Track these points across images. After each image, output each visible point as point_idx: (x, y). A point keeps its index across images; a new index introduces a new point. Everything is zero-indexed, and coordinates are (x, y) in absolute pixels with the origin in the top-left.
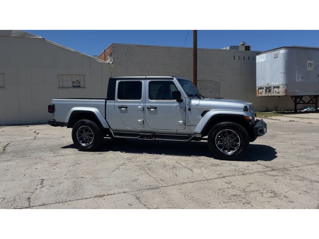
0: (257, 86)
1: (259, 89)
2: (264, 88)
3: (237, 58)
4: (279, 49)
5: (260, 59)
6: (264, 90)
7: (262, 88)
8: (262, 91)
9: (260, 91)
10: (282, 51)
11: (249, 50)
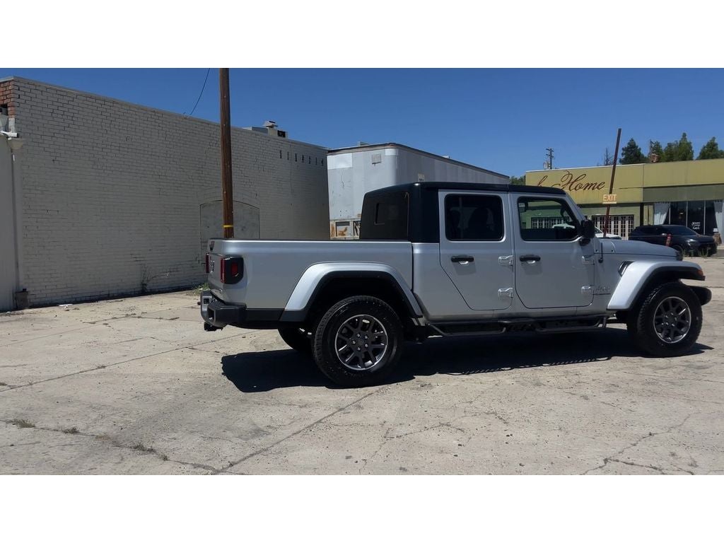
0: (331, 217)
1: (338, 224)
2: (351, 223)
3: (285, 155)
4: (383, 147)
5: (333, 162)
6: (350, 228)
7: (347, 223)
8: (346, 230)
9: (341, 228)
10: (390, 152)
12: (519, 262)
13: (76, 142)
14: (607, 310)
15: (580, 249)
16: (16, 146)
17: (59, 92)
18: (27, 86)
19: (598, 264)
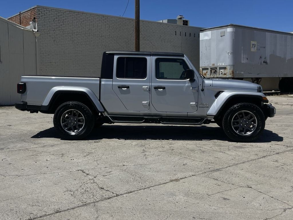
0: (200, 66)
1: (203, 69)
2: (209, 69)
3: (178, 33)
4: (226, 27)
5: (204, 36)
6: (209, 71)
7: (207, 69)
8: (207, 72)
9: (205, 72)
10: (229, 30)
11: (187, 25)
12: (153, 90)
13: (64, 32)
14: (207, 115)
15: (190, 84)
16: (37, 35)
17: (57, 11)
18: (43, 9)
19: (201, 91)
